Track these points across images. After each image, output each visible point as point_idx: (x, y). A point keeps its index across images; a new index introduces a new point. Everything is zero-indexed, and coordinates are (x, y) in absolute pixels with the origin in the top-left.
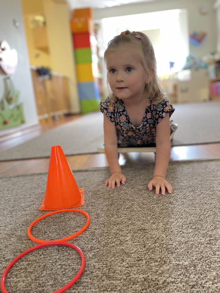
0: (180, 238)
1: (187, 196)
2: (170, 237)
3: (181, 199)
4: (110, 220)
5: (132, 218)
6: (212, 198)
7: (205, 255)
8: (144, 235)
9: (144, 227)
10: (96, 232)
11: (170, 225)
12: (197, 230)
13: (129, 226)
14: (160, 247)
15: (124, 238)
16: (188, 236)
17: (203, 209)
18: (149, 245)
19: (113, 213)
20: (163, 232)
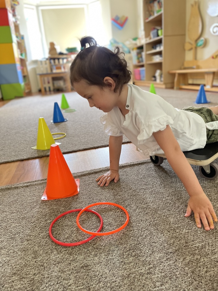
0: (122, 271)
2: (113, 272)
3: (119, 217)
4: (49, 258)
5: (73, 252)
6: (146, 213)
7: (147, 289)
8: (87, 274)
9: (86, 262)
10: (35, 279)
11: (112, 255)
12: (137, 257)
13: (70, 263)
14: (104, 288)
15: (66, 282)
16: (130, 266)
17: (140, 228)
18: (93, 286)
19: (52, 247)
20: (106, 265)
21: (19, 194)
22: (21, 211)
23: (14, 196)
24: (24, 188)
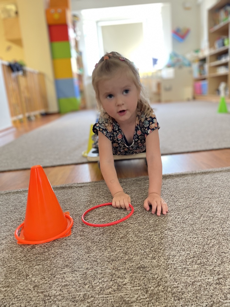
0: (185, 278)
1: (186, 219)
2: (174, 277)
3: (180, 223)
4: (103, 255)
5: (129, 252)
6: (213, 222)
7: (215, 300)
8: (144, 275)
9: (143, 263)
10: (88, 273)
11: (172, 260)
12: (203, 266)
13: (125, 263)
14: (165, 292)
15: (121, 280)
16: (194, 274)
17: (205, 236)
18: (151, 289)
19: (106, 245)
20: (166, 269)
21: (73, 193)
22: (75, 209)
23: (68, 195)
24: (78, 188)
